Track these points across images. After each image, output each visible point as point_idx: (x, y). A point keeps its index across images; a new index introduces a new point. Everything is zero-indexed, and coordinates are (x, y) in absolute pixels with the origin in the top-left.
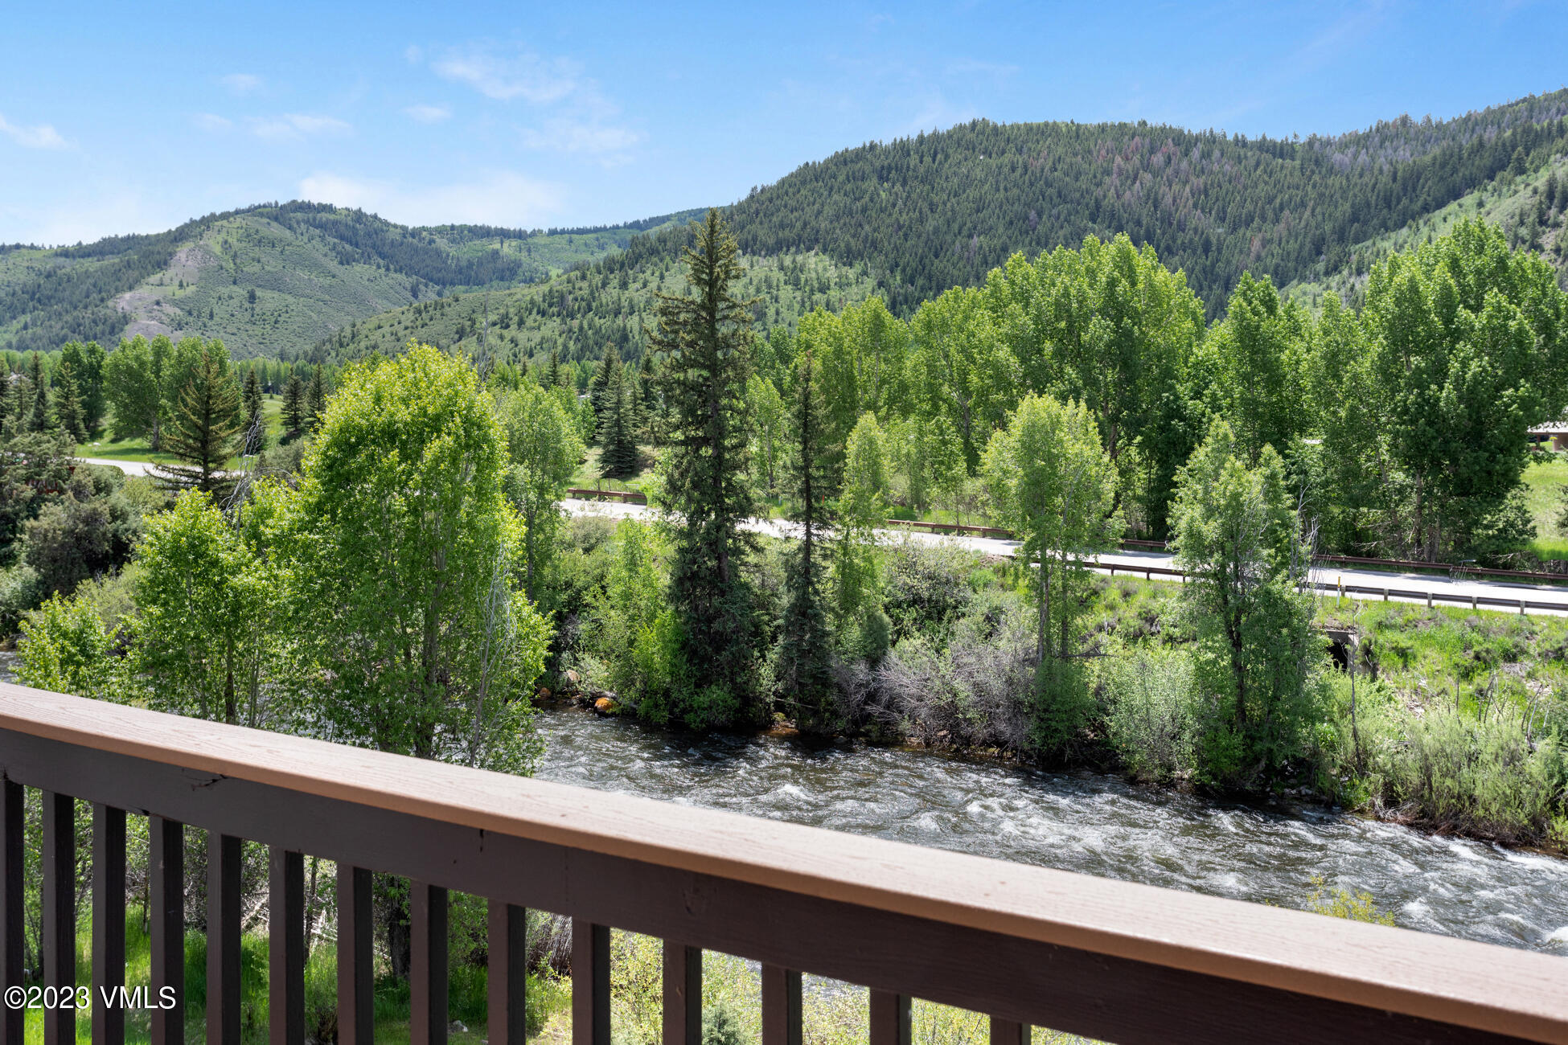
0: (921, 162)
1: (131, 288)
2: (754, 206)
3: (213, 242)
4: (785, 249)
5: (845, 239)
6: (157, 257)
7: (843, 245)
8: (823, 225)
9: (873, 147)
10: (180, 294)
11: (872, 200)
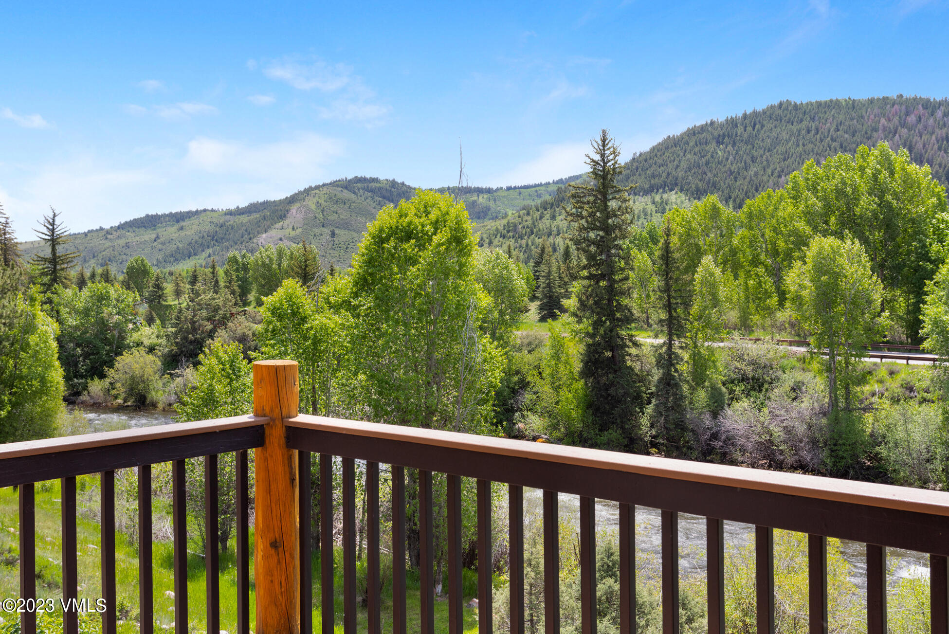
0: (745, 131)
1: (266, 231)
2: (635, 165)
3: (311, 203)
4: (655, 191)
5: (694, 182)
6: (280, 213)
7: (693, 186)
8: (680, 174)
9: (712, 123)
10: (293, 233)
11: (712, 157)
